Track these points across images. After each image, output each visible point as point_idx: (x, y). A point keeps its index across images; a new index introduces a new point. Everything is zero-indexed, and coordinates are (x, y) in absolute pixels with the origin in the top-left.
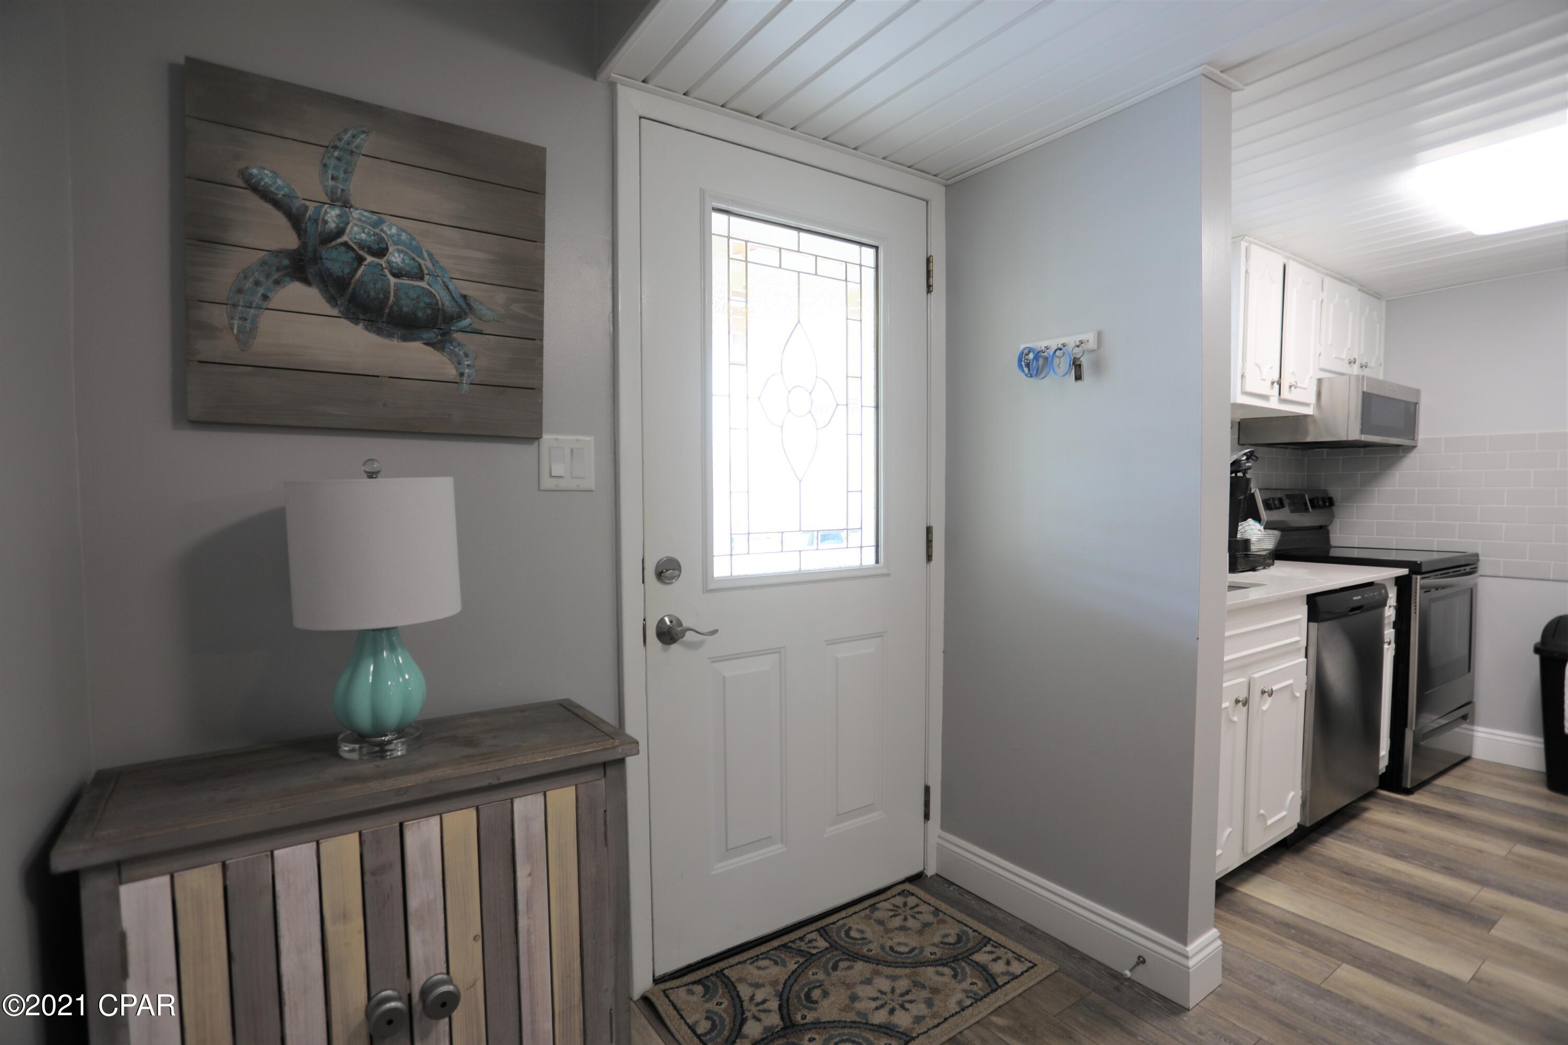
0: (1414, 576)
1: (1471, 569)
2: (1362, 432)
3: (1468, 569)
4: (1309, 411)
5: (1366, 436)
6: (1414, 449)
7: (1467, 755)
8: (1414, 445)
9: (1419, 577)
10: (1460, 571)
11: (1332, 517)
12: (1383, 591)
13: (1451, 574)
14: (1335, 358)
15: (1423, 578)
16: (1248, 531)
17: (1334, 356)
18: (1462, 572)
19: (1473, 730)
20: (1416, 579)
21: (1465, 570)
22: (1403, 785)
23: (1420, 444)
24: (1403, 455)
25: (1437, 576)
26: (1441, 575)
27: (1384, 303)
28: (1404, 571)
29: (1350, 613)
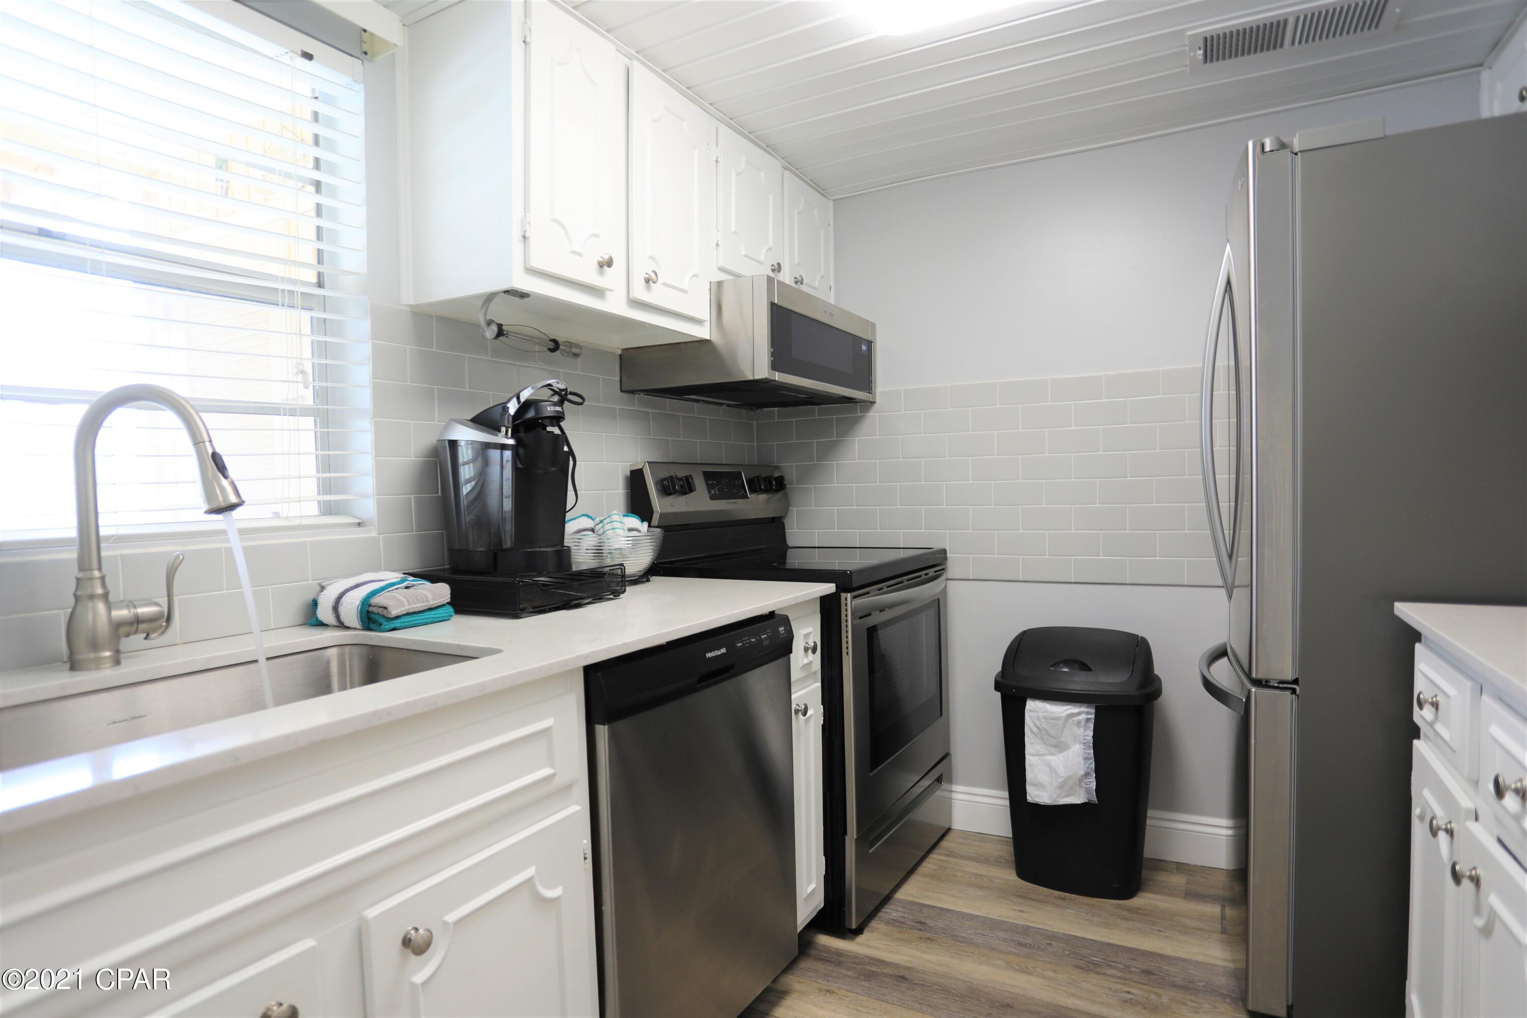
0: (843, 595)
1: (935, 572)
2: (774, 366)
3: (931, 572)
4: (702, 332)
5: (781, 374)
6: (873, 405)
7: (948, 826)
8: (871, 400)
9: (849, 595)
10: (920, 576)
11: (786, 504)
12: (781, 629)
13: (906, 583)
14: (745, 256)
15: (855, 597)
16: (607, 533)
17: (743, 253)
18: (923, 577)
19: (951, 791)
20: (846, 599)
21: (926, 574)
22: (847, 926)
23: (878, 399)
24: (861, 414)
25: (882, 589)
26: (888, 587)
27: (831, 203)
28: (828, 588)
29: (698, 686)
